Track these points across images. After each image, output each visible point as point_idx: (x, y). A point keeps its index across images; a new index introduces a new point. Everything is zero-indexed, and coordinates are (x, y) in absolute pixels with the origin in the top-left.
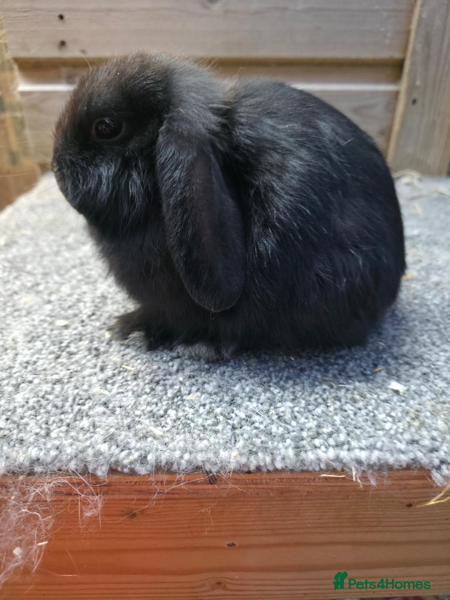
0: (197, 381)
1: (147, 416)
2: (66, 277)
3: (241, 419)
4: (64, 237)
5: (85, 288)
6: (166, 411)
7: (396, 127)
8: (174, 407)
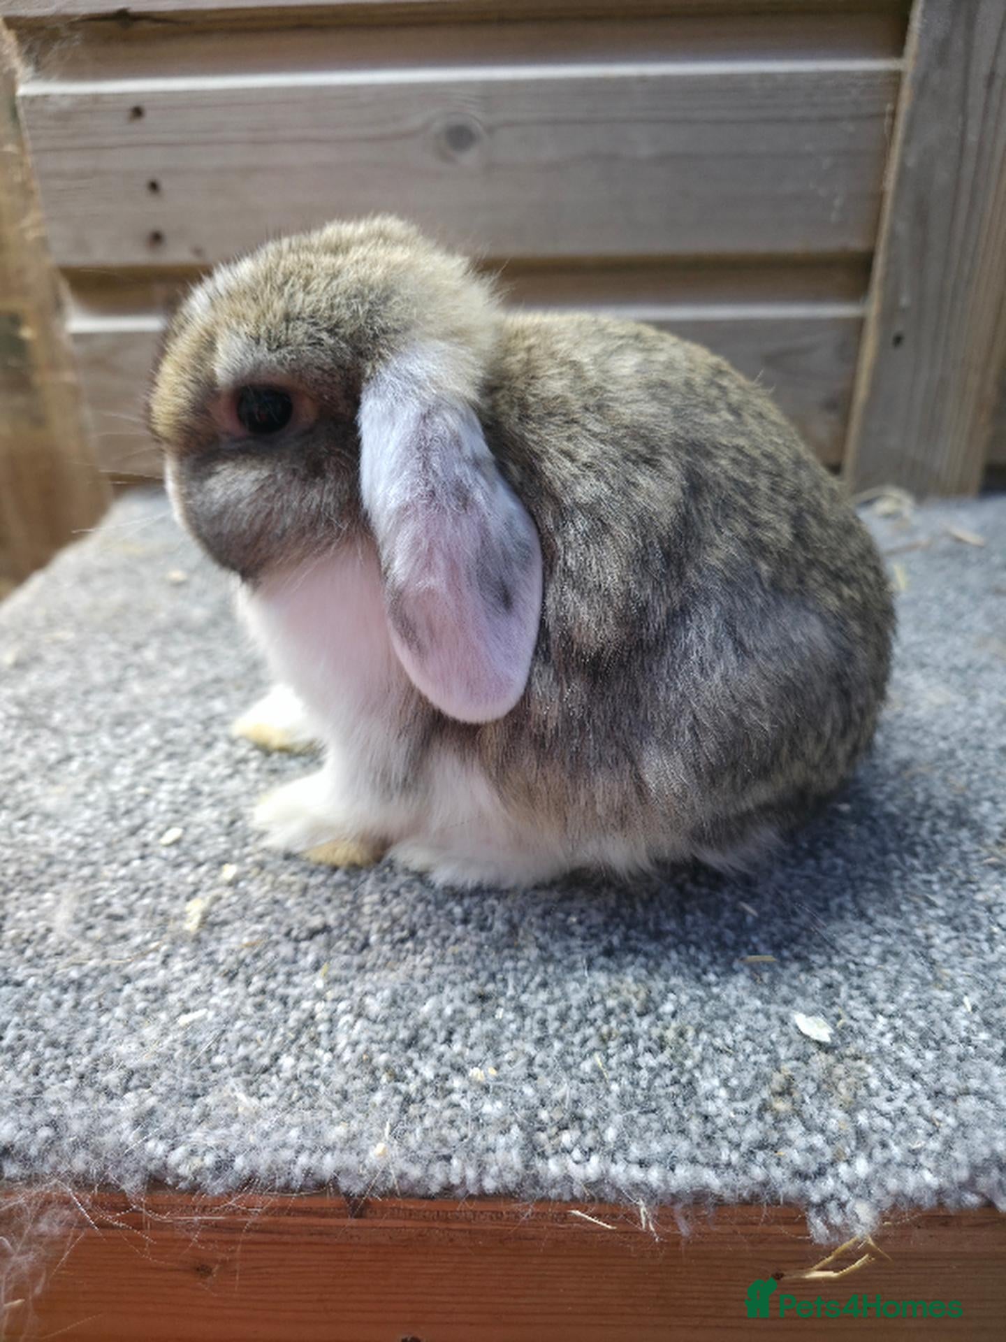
0: (352, 990)
1: (234, 1069)
2: (127, 740)
3: (425, 1084)
4: (137, 647)
5: (162, 769)
6: (276, 1057)
7: (862, 393)
8: (294, 1049)
